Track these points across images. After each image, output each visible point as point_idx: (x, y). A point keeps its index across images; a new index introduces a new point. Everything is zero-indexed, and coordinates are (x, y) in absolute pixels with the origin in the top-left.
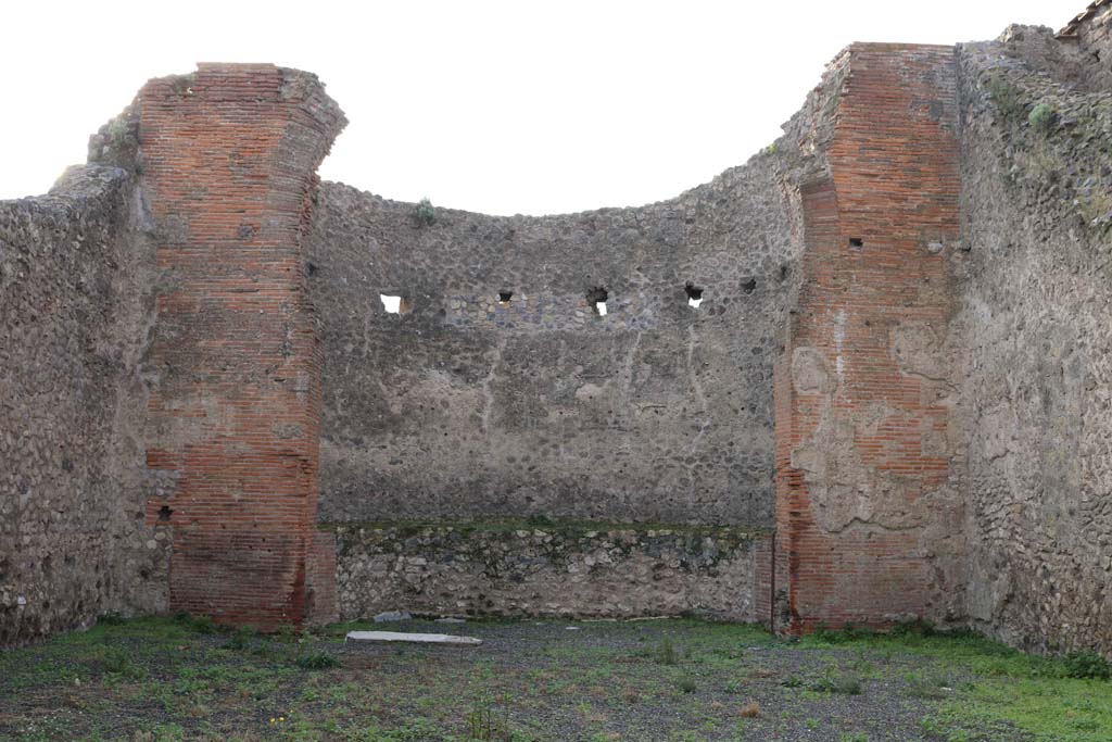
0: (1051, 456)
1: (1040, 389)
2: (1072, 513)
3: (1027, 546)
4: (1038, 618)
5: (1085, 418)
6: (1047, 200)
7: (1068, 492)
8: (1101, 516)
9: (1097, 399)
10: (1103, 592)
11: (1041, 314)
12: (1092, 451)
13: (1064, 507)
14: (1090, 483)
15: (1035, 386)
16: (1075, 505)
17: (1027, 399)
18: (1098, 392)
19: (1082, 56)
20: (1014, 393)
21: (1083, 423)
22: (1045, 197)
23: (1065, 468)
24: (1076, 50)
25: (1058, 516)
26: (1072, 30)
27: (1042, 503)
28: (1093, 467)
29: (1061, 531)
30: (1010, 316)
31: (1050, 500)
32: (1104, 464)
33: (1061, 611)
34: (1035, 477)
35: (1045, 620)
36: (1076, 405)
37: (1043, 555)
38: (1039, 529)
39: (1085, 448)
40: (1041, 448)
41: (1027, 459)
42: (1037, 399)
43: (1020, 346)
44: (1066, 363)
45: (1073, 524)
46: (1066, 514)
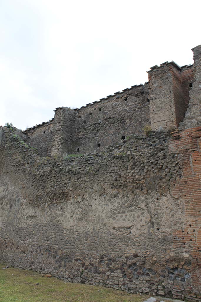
0: (10, 218)
1: (10, 204)
2: (13, 231)
3: (2, 237)
4: (2, 253)
5: (19, 211)
6: (18, 165)
7: (13, 226)
8: (20, 232)
9: (22, 208)
10: (18, 248)
11: (12, 188)
12: (20, 218)
13: (12, 229)
14: (18, 225)
15: (9, 203)
16: (14, 229)
17: (6, 205)
18: (23, 206)
19: (26, 137)
20: (3, 204)
21: (18, 212)
22: (17, 165)
23: (13, 221)
24: (25, 136)
25: (10, 231)
26: (25, 132)
27: (7, 228)
28: (20, 221)
29: (10, 234)
30: (5, 187)
31: (9, 227)
32: (22, 221)
33: (8, 252)
34: (6, 222)
35: (4, 253)
36: (18, 208)
37: (5, 239)
38: (5, 233)
39: (18, 217)
40: (8, 217)
41: (5, 218)
42: (9, 206)
43: (6, 194)
44: (17, 199)
45: (13, 233)
46: (12, 231)
